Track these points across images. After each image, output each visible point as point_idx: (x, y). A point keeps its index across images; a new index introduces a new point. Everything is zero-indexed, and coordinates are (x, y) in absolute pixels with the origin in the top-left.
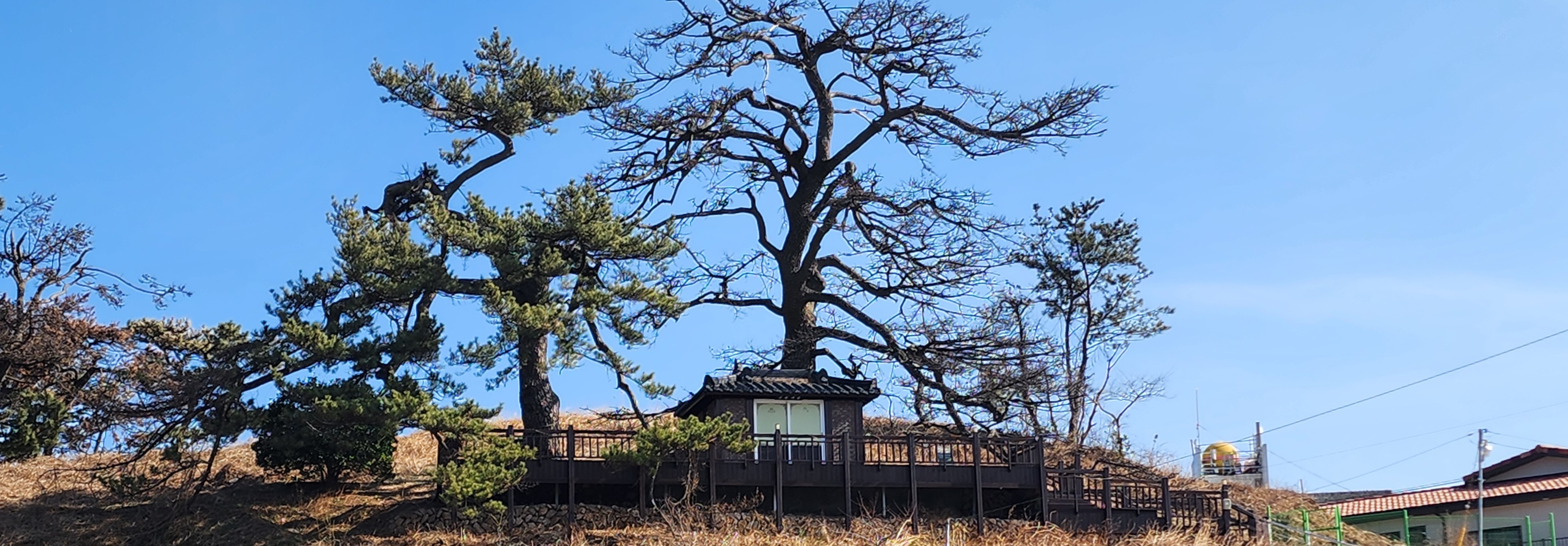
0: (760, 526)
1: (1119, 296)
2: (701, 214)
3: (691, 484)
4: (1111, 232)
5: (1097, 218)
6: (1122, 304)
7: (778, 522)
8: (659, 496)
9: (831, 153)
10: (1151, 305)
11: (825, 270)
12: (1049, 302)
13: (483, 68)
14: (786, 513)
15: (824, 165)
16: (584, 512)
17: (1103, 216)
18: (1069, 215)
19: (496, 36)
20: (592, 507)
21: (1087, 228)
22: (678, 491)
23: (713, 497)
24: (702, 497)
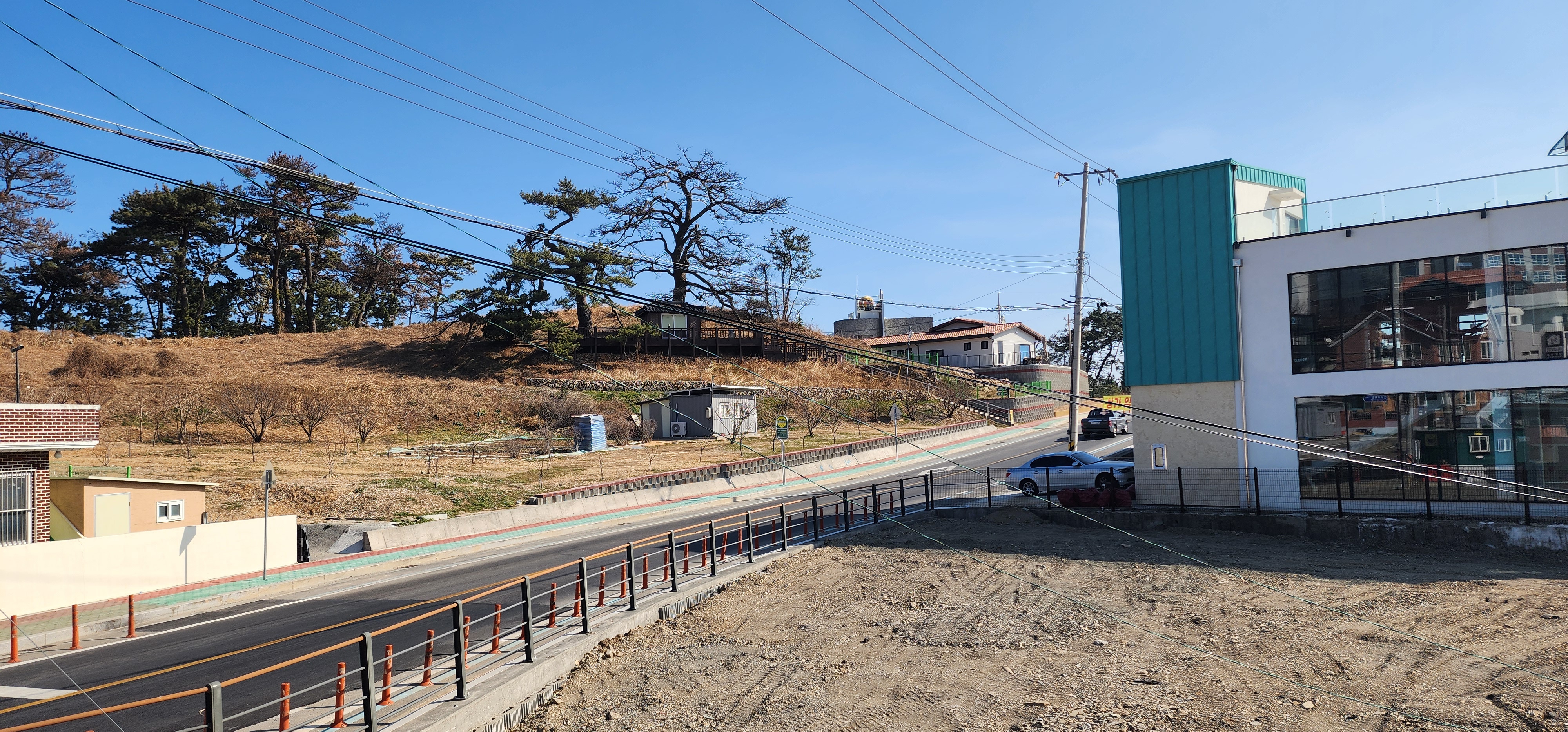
0: (663, 360)
1: (803, 263)
2: (643, 241)
3: (638, 347)
4: (800, 239)
5: (794, 234)
6: (804, 266)
7: (669, 359)
8: (627, 352)
9: (692, 216)
10: (813, 268)
11: (690, 259)
12: (777, 265)
13: (561, 190)
14: (672, 355)
15: (689, 222)
16: (601, 356)
17: (797, 233)
18: (784, 233)
19: (566, 180)
20: (604, 354)
21: (791, 238)
22: (634, 349)
23: (646, 352)
24: (642, 352)
